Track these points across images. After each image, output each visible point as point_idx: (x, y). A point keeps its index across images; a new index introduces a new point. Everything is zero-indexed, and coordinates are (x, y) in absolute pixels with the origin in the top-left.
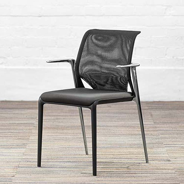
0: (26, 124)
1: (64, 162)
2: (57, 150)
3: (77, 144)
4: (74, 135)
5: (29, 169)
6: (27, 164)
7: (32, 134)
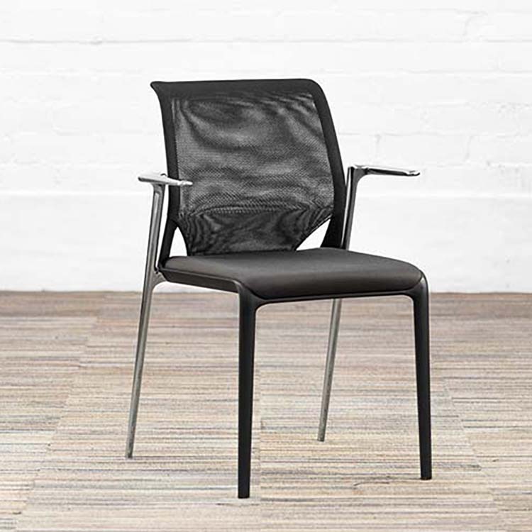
0: (57, 358)
1: (168, 472)
2: (148, 436)
3: (207, 418)
4: (196, 391)
5: (66, 492)
6: (60, 478)
7: (73, 390)
